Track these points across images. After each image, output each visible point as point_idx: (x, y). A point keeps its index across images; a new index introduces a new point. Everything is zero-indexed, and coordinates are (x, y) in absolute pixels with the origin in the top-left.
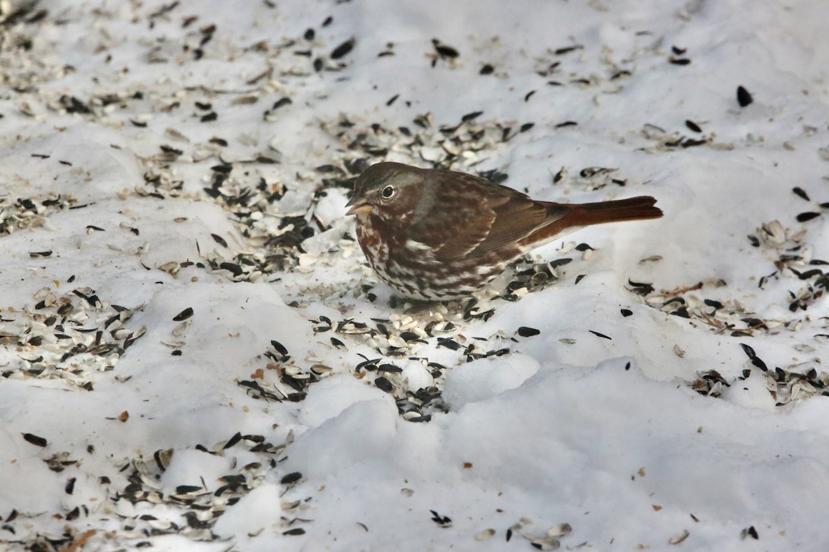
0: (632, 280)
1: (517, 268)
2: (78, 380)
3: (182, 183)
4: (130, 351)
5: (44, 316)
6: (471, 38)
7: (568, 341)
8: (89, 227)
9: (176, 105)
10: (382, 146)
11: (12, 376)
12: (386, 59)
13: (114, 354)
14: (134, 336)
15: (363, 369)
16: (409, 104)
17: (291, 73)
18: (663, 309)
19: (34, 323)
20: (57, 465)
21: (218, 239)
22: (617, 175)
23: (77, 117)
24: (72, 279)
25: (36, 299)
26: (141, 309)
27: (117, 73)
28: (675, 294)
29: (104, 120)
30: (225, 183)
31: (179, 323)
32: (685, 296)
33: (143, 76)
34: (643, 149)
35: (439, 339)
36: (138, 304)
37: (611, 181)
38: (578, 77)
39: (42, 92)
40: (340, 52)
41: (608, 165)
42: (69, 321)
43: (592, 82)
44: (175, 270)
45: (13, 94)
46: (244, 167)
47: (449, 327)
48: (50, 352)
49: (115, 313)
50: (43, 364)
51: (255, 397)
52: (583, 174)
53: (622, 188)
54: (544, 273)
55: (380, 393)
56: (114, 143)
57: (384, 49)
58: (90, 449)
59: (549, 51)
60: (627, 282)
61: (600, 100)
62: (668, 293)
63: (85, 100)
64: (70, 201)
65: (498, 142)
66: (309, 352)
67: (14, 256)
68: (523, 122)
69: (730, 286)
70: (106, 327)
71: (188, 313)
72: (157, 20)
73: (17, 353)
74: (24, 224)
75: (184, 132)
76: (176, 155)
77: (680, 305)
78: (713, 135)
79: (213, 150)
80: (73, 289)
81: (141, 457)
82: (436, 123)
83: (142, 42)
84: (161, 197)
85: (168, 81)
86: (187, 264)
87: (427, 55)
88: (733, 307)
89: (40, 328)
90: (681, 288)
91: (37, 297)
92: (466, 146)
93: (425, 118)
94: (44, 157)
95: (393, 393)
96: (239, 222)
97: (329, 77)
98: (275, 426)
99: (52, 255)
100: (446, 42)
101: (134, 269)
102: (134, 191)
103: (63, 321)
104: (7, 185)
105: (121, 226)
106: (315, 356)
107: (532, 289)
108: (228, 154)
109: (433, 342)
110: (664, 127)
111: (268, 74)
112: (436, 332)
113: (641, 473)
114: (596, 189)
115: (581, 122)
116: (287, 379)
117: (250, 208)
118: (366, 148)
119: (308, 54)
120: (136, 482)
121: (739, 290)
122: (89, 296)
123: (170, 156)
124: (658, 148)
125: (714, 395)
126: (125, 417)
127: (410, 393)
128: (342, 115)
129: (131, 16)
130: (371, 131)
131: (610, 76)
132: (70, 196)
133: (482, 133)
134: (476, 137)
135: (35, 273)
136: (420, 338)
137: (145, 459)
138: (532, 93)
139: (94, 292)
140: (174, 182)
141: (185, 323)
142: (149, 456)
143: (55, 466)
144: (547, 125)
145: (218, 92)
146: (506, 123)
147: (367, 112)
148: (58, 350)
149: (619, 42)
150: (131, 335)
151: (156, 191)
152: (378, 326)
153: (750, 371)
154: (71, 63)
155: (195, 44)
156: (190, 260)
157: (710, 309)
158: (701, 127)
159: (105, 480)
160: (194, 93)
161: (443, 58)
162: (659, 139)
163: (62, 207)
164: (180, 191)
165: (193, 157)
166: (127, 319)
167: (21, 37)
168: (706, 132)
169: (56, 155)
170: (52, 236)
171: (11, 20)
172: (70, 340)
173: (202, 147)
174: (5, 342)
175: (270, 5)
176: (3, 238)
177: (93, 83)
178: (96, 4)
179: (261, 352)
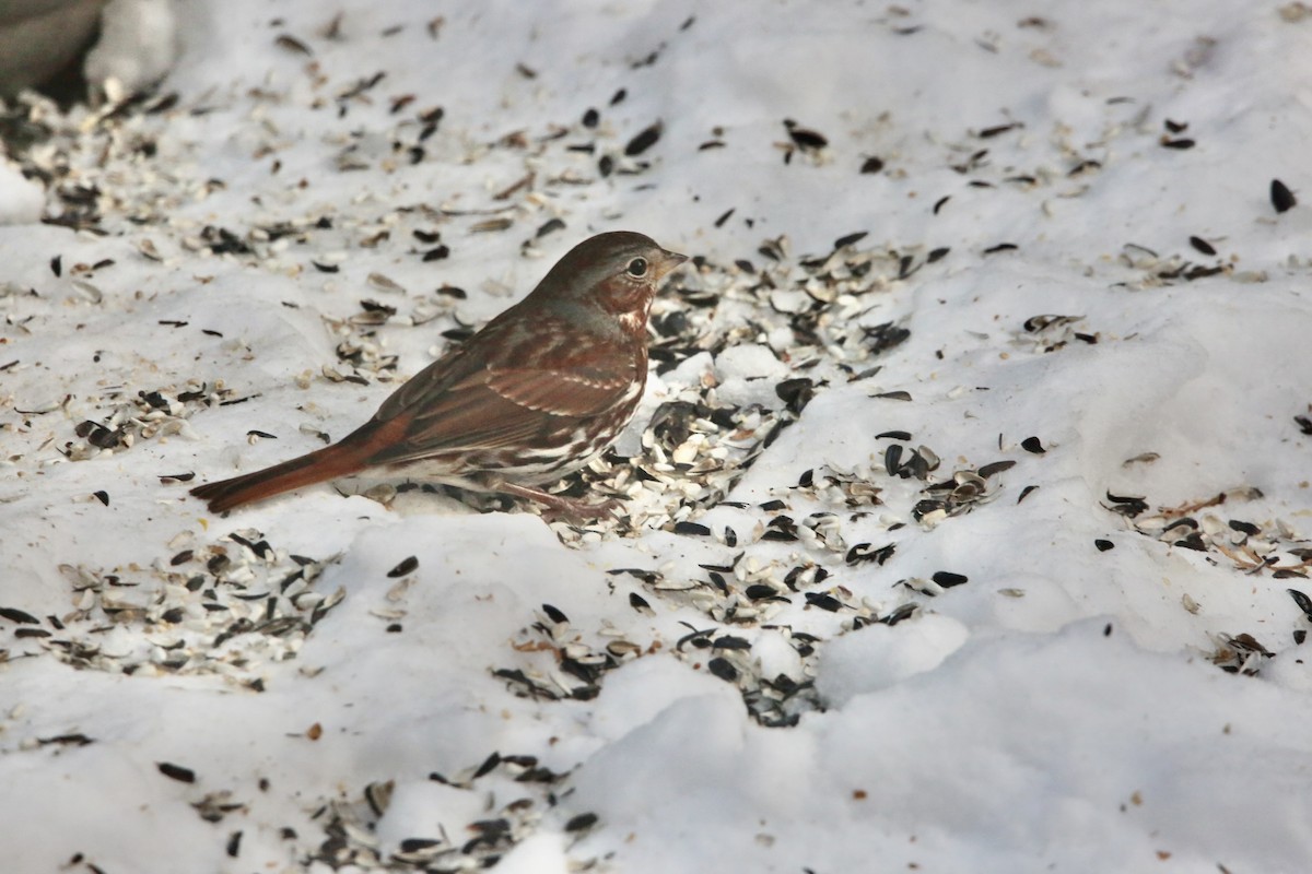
0: (1111, 493)
1: (929, 479)
2: (241, 675)
3: (396, 358)
4: (322, 626)
5: (185, 576)
6: (845, 116)
7: (1012, 593)
8: (252, 433)
9: (384, 235)
10: (709, 292)
11: (137, 672)
12: (712, 154)
13: (296, 633)
14: (327, 604)
15: (688, 645)
16: (750, 223)
17: (564, 180)
18: (1163, 538)
19: (170, 587)
20: (211, 811)
22: (1083, 327)
23: (230, 260)
25: (171, 549)
26: (336, 560)
27: (290, 188)
28: (1182, 513)
29: (272, 263)
31: (397, 581)
32: (1196, 516)
33: (332, 192)
34: (1123, 284)
35: (809, 595)
36: (333, 552)
37: (1073, 337)
38: (1017, 173)
39: (172, 222)
40: (638, 146)
41: (1068, 313)
42: (225, 583)
43: (1039, 180)
44: (389, 497)
45: (128, 226)
47: (821, 575)
48: (197, 632)
49: (295, 568)
50: (185, 652)
51: (520, 695)
52: (1029, 326)
53: (1091, 347)
54: (971, 484)
55: (717, 684)
56: (287, 301)
57: (710, 138)
58: (264, 785)
59: (970, 133)
60: (1105, 496)
61: (1051, 208)
62: (1170, 512)
63: (240, 232)
64: (221, 393)
65: (893, 280)
66: (603, 621)
67: (135, 483)
68: (932, 246)
69: (1269, 498)
70: (283, 590)
71: (409, 565)
72: (351, 104)
73: (144, 635)
74: (151, 431)
75: (398, 279)
76: (385, 316)
77: (1190, 530)
78: (1234, 258)
79: (443, 305)
80: (230, 532)
81: (344, 795)
82: (792, 254)
83: (327, 140)
84: (364, 382)
85: (370, 199)
86: (406, 487)
87: (777, 145)
88: (1276, 530)
89: (179, 596)
90: (1191, 504)
91: (173, 546)
92: (842, 286)
93: (777, 244)
94: (179, 324)
95: (738, 683)
97: (624, 185)
98: (553, 740)
99: (195, 478)
100: (806, 123)
102: (321, 374)
103: (217, 583)
104: (122, 371)
105: (302, 430)
106: (612, 627)
107: (954, 511)
108: (468, 312)
109: (799, 599)
110: (1156, 249)
111: (526, 183)
112: (803, 583)
113: (1136, 800)
114: (1049, 349)
115: (1022, 244)
116: (569, 665)
118: (684, 294)
119: (589, 149)
120: (338, 835)
121: (1284, 503)
122: (254, 542)
123: (376, 317)
124: (1147, 282)
125: (1249, 673)
126: (316, 733)
127: (765, 682)
129: (310, 98)
130: (692, 267)
131: (1069, 169)
132: (220, 386)
133: (867, 266)
134: (857, 272)
135: (168, 508)
136: (779, 594)
137: (350, 799)
138: (944, 200)
139: (262, 535)
140: (384, 358)
141: (406, 581)
142: (356, 793)
143: (209, 813)
144: (970, 250)
145: (448, 214)
146: (904, 248)
147: (684, 239)
148: (208, 629)
149: (1082, 116)
150: (321, 603)
151: (355, 373)
152: (713, 576)
153: (1305, 632)
154: (218, 175)
155: (410, 138)
157: (1239, 536)
158: (1215, 246)
159: (288, 834)
160: (411, 216)
161: (803, 150)
162: (1148, 267)
163: (208, 402)
164: (393, 371)
165: (413, 318)
166: (315, 577)
167: (139, 137)
168: (1224, 254)
169: (198, 323)
170: (194, 448)
171: (123, 111)
172: (226, 612)
173: (426, 300)
174: (125, 619)
175: (528, 74)
176: (118, 454)
177: (253, 206)
178: (254, 81)
179: (528, 623)
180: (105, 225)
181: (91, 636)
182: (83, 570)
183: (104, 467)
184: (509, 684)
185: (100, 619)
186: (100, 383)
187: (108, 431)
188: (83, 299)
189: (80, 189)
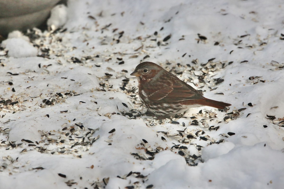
0: (268, 115)
1: (227, 112)
2: (76, 154)
3: (112, 86)
4: (94, 144)
5: (65, 133)
6: (211, 33)
7: (245, 137)
8: (80, 102)
9: (110, 59)
10: (181, 71)
11: (54, 154)
12: (182, 41)
13: (89, 145)
14: (95, 139)
15: (174, 148)
16: (190, 56)
17: (150, 47)
18: (279, 125)
19: (62, 135)
21: (124, 105)
22: (262, 79)
23: (77, 64)
24: (74, 120)
25: (62, 127)
26: (98, 129)
27: (90, 49)
28: (283, 119)
29: (86, 65)
30: (127, 85)
31: (111, 134)
33: (100, 49)
34: (271, 69)
35: (200, 137)
36: (97, 128)
37: (260, 81)
38: (248, 45)
39: (65, 56)
40: (166, 39)
41: (259, 76)
42: (74, 134)
43: (253, 47)
44: (110, 116)
45: (55, 57)
46: (133, 79)
47: (203, 133)
48: (67, 145)
49: (89, 131)
50: (65, 149)
51: (137, 159)
52: (250, 79)
53: (263, 83)
54: (236, 113)
55: (180, 156)
56: (89, 73)
57: (181, 38)
58: (81, 178)
59: (238, 37)
60: (266, 116)
61: (256, 53)
62: (280, 119)
63: (79, 58)
64: (74, 93)
65: (221, 68)
66: (155, 143)
67: (55, 113)
68: (230, 61)
70: (86, 136)
71: (113, 130)
72: (104, 30)
73: (56, 146)
74: (59, 101)
75: (113, 68)
76: (110, 76)
79: (123, 74)
80: (75, 123)
81: (98, 180)
82: (199, 63)
83: (99, 38)
84: (105, 91)
85: (108, 51)
86: (114, 113)
87: (196, 39)
89: (64, 137)
91: (63, 126)
92: (210, 70)
93: (196, 61)
94: (65, 78)
95: (185, 156)
96: (132, 99)
97: (163, 48)
98: (144, 169)
99: (68, 112)
100: (202, 34)
101: (96, 116)
102: (96, 89)
103: (72, 134)
104: (53, 88)
105: (91, 101)
106: (157, 144)
107: (233, 119)
108: (128, 75)
109: (198, 138)
110: (278, 62)
111: (141, 48)
112: (199, 135)
113: (271, 182)
114: (254, 84)
115: (249, 61)
116: (148, 152)
117: (136, 93)
118: (175, 71)
119: (155, 40)
122: (80, 125)
123: (108, 76)
124: (276, 69)
126: (92, 167)
127: (190, 156)
128: (167, 60)
129: (95, 29)
130: (177, 66)
131: (259, 44)
132: (74, 92)
133: (215, 66)
134: (213, 67)
135: (62, 118)
136: (194, 137)
137: (100, 181)
138: (232, 51)
139: (82, 124)
140: (110, 85)
141: (113, 134)
142: (101, 180)
143: (69, 184)
144: (238, 62)
145: (124, 54)
146: (223, 62)
147: (175, 60)
148: (70, 144)
149: (263, 33)
151: (103, 89)
152: (179, 133)
154: (75, 46)
155: (117, 38)
156: (115, 112)
160: (116, 55)
161: (202, 40)
162: (277, 66)
163: (71, 95)
164: (112, 88)
165: (116, 77)
166: (93, 133)
167: (58, 38)
169: (69, 78)
170: (68, 105)
171: (55, 32)
172: (74, 141)
173: (119, 73)
174: (52, 142)
175: (142, 24)
176: (52, 106)
177: (82, 53)
178: (83, 26)
179: (139, 143)
180: (50, 57)
181: (45, 146)
182: (43, 132)
183: (49, 109)
184: (135, 156)
185: (47, 142)
186: (48, 91)
187: (49, 101)
188: (45, 73)
189: (46, 49)
